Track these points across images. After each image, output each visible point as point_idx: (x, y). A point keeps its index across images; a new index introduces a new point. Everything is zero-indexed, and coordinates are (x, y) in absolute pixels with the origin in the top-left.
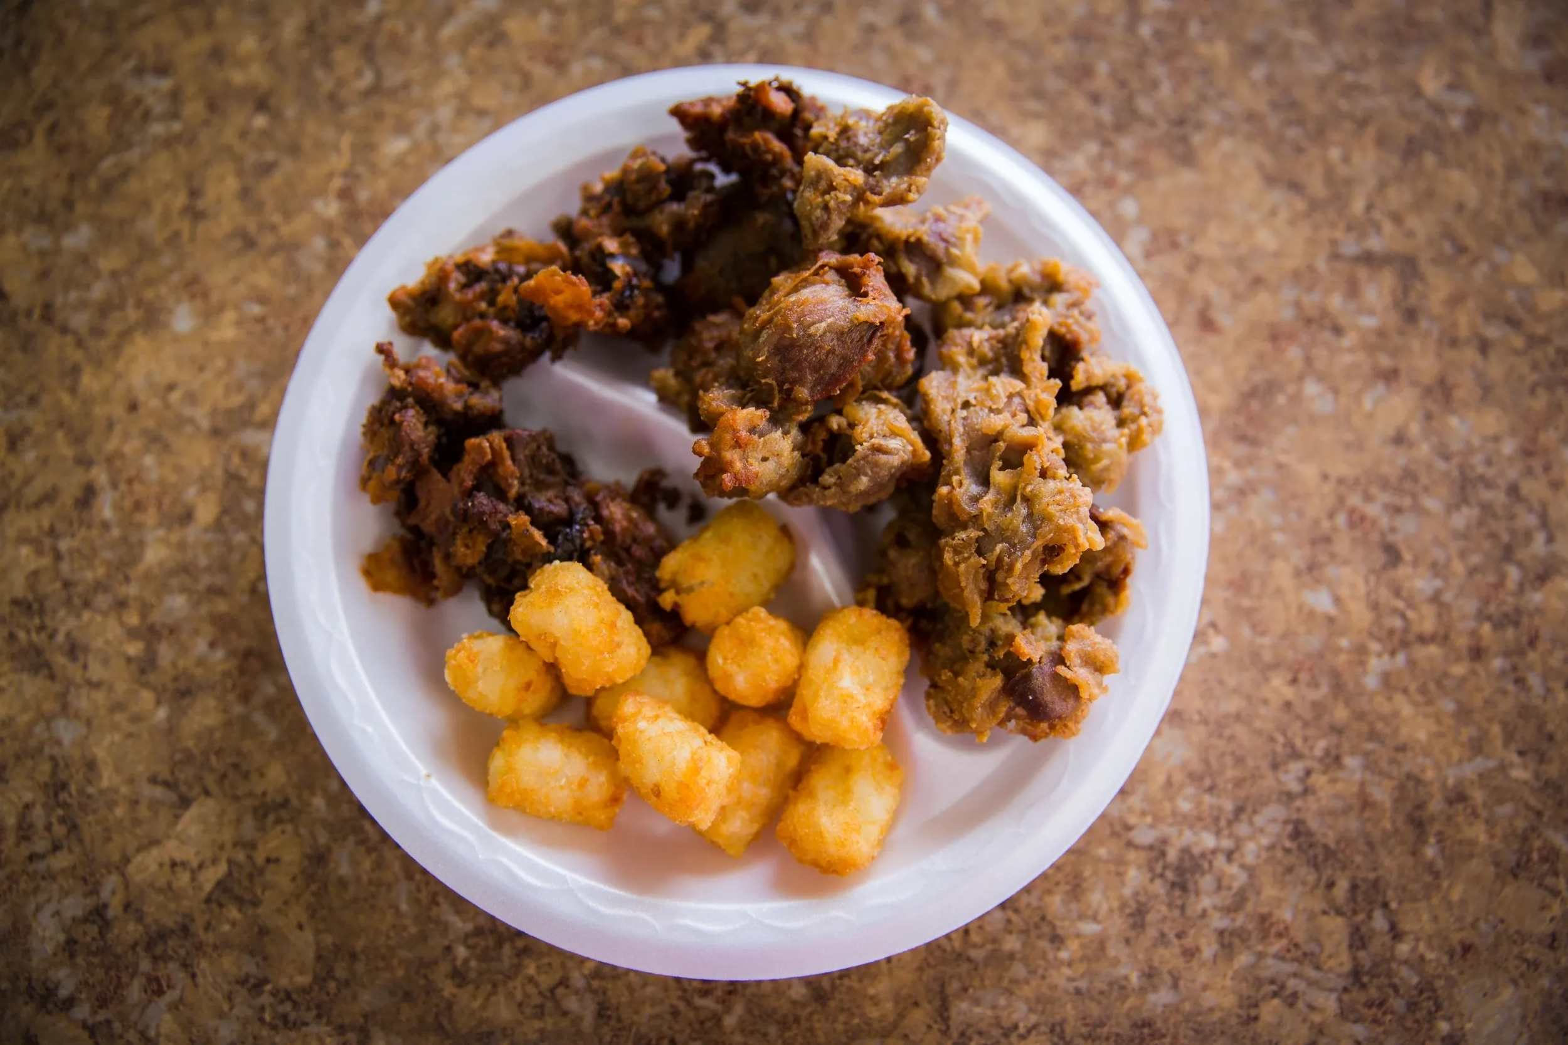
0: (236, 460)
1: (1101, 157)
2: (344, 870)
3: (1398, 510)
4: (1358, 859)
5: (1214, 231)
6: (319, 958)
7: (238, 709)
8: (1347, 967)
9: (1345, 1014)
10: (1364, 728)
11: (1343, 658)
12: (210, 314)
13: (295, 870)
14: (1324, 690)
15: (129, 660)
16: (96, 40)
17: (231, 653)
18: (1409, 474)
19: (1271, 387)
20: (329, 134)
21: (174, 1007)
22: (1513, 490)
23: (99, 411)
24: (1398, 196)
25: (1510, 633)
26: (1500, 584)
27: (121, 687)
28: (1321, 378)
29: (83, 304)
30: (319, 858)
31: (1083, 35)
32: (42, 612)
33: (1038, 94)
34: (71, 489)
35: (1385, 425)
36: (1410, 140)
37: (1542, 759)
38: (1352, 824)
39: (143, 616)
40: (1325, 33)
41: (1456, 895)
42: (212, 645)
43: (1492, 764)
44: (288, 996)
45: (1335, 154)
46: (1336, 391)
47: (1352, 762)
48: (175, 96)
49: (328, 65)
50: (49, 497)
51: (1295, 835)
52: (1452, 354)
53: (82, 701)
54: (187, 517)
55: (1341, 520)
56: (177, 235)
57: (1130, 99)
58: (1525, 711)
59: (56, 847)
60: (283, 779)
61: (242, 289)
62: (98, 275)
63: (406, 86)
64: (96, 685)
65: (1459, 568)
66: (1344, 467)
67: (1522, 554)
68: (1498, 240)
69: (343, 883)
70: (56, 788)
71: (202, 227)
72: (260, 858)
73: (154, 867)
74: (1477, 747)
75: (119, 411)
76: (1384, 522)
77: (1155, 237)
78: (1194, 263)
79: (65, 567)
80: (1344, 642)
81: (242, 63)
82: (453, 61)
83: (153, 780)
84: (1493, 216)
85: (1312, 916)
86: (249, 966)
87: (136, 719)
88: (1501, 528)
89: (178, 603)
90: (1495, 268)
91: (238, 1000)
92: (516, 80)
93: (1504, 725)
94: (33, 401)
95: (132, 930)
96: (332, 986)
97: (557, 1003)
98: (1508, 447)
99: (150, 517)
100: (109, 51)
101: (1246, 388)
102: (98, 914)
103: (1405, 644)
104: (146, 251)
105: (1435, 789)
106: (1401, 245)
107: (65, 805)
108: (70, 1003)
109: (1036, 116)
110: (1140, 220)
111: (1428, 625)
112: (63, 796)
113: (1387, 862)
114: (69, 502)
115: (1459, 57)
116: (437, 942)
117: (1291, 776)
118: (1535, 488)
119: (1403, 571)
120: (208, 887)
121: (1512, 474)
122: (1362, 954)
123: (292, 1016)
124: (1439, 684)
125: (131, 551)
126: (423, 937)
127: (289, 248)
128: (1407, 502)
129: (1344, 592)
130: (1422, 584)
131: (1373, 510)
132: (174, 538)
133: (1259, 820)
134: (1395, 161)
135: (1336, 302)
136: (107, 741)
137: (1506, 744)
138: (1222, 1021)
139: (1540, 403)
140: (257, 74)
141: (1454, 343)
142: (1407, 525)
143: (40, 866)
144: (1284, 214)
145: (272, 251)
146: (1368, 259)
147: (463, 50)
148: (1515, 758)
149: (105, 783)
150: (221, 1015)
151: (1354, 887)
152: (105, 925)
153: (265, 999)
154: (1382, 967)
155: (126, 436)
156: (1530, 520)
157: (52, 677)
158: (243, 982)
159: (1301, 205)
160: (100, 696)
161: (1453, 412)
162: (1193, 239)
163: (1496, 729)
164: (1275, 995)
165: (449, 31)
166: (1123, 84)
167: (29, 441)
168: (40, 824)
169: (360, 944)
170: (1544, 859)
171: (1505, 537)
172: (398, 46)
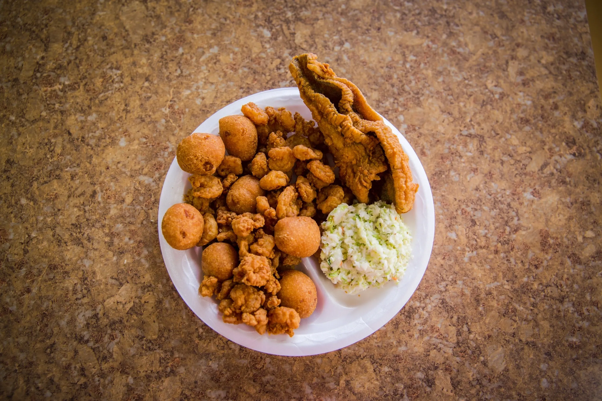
0: (137, 185)
1: (394, 103)
2: (167, 306)
3: (476, 210)
4: (460, 310)
5: (425, 126)
6: (160, 331)
7: (137, 258)
8: (455, 341)
9: (454, 354)
10: (464, 273)
11: (458, 252)
12: (130, 141)
13: (153, 305)
14: (453, 261)
15: (105, 242)
16: (99, 58)
17: (135, 241)
18: (479, 199)
19: (441, 173)
20: (167, 88)
21: (117, 343)
22: (509, 205)
23: (97, 169)
24: (479, 117)
25: (506, 246)
26: (503, 232)
27: (103, 250)
28: (455, 170)
29: (94, 137)
30: (160, 302)
31: (390, 67)
32: (80, 228)
33: (376, 83)
34: (89, 192)
35: (473, 185)
36: (484, 101)
37: (513, 283)
38: (459, 300)
39: (110, 230)
40: (461, 69)
41: (487, 321)
42: (130, 239)
43: (499, 284)
44: (150, 341)
45: (462, 104)
46: (459, 174)
47: (459, 282)
48: (122, 76)
49: (166, 68)
50: (83, 194)
51: (443, 303)
52: (493, 164)
53: (92, 254)
54: (123, 201)
55: (459, 212)
56: (121, 117)
57: (403, 86)
58: (509, 269)
59: (84, 297)
60: (150, 279)
61: (140, 133)
62: (98, 129)
63: (190, 75)
64: (96, 250)
65: (492, 227)
66: (460, 197)
67: (510, 224)
68: (507, 132)
69: (167, 309)
70: (84, 279)
71: (129, 115)
72: (143, 302)
73: (112, 303)
74: (495, 279)
75: (103, 169)
76: (472, 213)
77: (409, 127)
78: (420, 135)
79: (87, 214)
80: (459, 248)
81: (141, 67)
82: (204, 68)
83: (112, 278)
84: (506, 124)
85: (446, 326)
86: (139, 333)
87: (107, 260)
88: (504, 215)
89: (120, 226)
90: (506, 139)
91: (136, 342)
92: (222, 74)
93: (503, 273)
94: (78, 165)
95: (105, 321)
96: (163, 339)
97: (228, 345)
98: (508, 192)
99: (112, 201)
100: (102, 62)
101: (434, 173)
102: (96, 316)
103: (476, 249)
104: (112, 122)
105: (483, 291)
106: (480, 132)
107: (86, 284)
108: (87, 341)
109: (375, 90)
110: (404, 122)
111: (483, 244)
112: (86, 282)
113: (468, 311)
114: (89, 196)
115: (498, 77)
116: (194, 327)
117: (442, 287)
118: (515, 204)
119: (477, 227)
120: (128, 309)
121: (509, 200)
122: (460, 337)
123: (151, 347)
124: (485, 261)
125: (106, 210)
126: (190, 326)
127: (154, 122)
128: (479, 207)
129: (459, 233)
130: (482, 231)
131: (469, 209)
132: (119, 207)
133: (432, 298)
134: (479, 107)
135: (460, 148)
136: (99, 266)
137: (503, 279)
138: (419, 356)
139: (517, 180)
140: (146, 70)
141: (494, 161)
142: (478, 214)
143: (79, 302)
144: (446, 121)
145: (149, 123)
146: (470, 136)
147: (207, 65)
148: (506, 282)
149: (98, 278)
150: (131, 346)
151: (459, 318)
152: (98, 319)
153: (144, 342)
154: (465, 341)
155: (106, 176)
156: (514, 214)
157: (83, 247)
158: (137, 337)
159: (451, 119)
160: (97, 253)
161: (493, 182)
162: (419, 128)
163: (501, 274)
164: (435, 348)
165: (203, 58)
166: (401, 81)
167: (77, 177)
168: (79, 289)
169: (171, 327)
170: (513, 312)
171: (506, 219)
172: (187, 62)
